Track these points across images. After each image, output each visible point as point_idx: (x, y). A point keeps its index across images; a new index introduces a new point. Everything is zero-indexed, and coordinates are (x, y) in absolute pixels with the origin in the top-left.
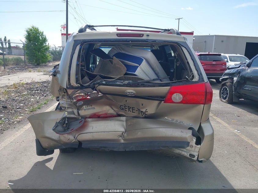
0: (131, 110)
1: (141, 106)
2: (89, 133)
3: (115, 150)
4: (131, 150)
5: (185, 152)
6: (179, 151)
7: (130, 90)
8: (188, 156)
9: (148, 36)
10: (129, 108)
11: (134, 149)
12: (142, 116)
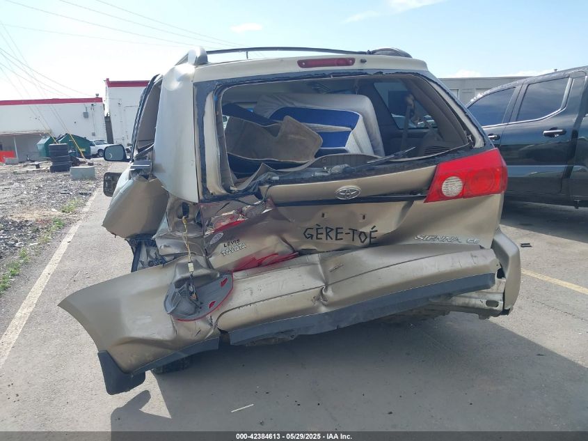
0: (333, 234)
1: (361, 221)
2: (247, 305)
3: (310, 333)
4: (354, 323)
5: (476, 298)
6: (463, 298)
7: (348, 186)
8: (486, 306)
9: (363, 61)
10: (328, 231)
11: (362, 320)
12: (363, 242)
